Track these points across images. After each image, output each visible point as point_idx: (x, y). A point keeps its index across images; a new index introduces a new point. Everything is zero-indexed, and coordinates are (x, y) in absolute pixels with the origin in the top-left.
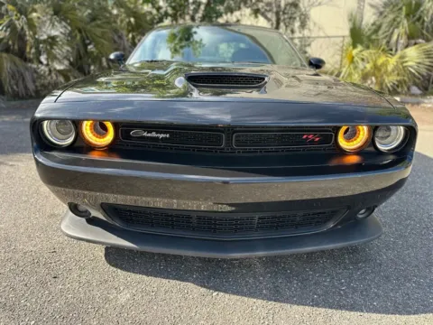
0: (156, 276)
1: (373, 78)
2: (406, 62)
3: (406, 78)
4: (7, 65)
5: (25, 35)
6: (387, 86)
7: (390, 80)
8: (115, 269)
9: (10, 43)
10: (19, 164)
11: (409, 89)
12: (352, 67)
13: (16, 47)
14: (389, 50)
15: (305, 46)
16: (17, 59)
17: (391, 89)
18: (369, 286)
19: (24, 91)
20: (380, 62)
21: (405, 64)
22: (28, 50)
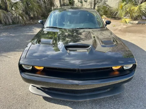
0: (58, 104)
1: (129, 14)
2: (142, 8)
3: (141, 14)
4: (2, 14)
5: (7, 3)
6: (134, 17)
7: (135, 15)
8: (46, 101)
9: (2, 5)
10: (11, 57)
11: (141, 18)
12: (122, 11)
13: (4, 6)
14: (136, 4)
15: (105, 1)
16: (5, 12)
17: (135, 18)
18: (120, 106)
19: (8, 23)
20: (132, 8)
21: (141, 9)
22: (8, 8)
